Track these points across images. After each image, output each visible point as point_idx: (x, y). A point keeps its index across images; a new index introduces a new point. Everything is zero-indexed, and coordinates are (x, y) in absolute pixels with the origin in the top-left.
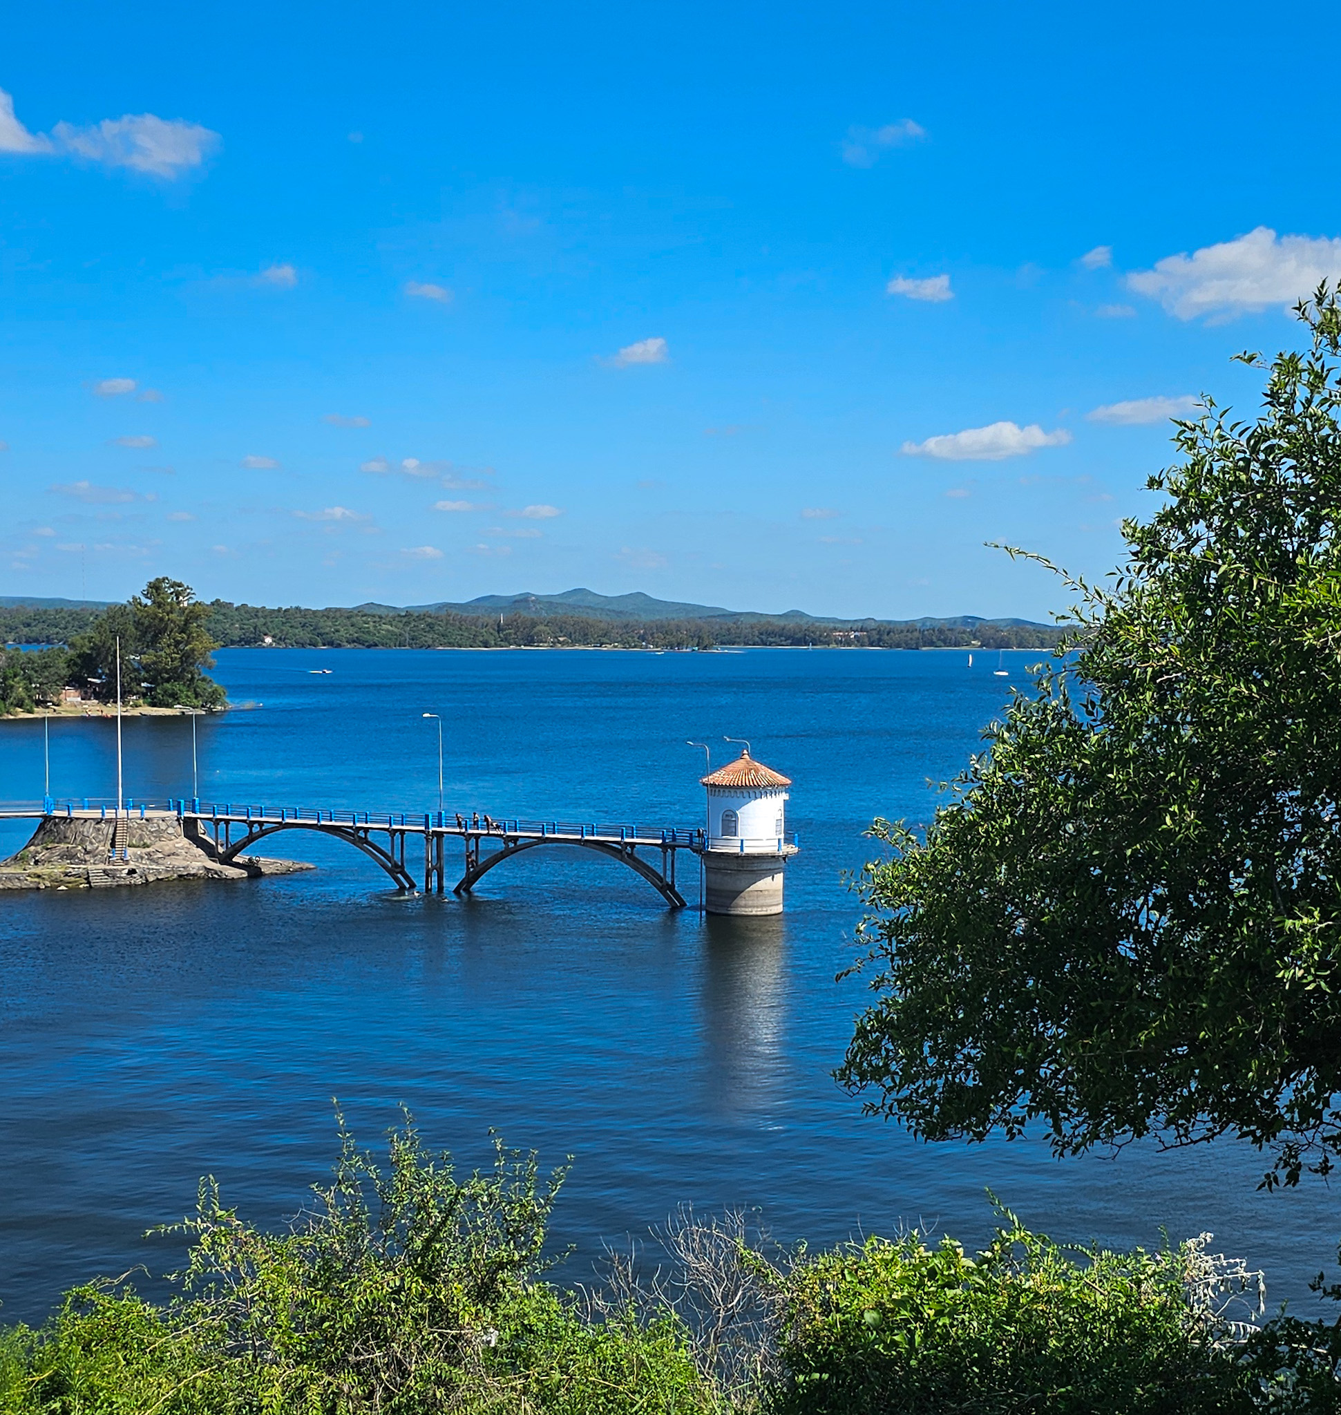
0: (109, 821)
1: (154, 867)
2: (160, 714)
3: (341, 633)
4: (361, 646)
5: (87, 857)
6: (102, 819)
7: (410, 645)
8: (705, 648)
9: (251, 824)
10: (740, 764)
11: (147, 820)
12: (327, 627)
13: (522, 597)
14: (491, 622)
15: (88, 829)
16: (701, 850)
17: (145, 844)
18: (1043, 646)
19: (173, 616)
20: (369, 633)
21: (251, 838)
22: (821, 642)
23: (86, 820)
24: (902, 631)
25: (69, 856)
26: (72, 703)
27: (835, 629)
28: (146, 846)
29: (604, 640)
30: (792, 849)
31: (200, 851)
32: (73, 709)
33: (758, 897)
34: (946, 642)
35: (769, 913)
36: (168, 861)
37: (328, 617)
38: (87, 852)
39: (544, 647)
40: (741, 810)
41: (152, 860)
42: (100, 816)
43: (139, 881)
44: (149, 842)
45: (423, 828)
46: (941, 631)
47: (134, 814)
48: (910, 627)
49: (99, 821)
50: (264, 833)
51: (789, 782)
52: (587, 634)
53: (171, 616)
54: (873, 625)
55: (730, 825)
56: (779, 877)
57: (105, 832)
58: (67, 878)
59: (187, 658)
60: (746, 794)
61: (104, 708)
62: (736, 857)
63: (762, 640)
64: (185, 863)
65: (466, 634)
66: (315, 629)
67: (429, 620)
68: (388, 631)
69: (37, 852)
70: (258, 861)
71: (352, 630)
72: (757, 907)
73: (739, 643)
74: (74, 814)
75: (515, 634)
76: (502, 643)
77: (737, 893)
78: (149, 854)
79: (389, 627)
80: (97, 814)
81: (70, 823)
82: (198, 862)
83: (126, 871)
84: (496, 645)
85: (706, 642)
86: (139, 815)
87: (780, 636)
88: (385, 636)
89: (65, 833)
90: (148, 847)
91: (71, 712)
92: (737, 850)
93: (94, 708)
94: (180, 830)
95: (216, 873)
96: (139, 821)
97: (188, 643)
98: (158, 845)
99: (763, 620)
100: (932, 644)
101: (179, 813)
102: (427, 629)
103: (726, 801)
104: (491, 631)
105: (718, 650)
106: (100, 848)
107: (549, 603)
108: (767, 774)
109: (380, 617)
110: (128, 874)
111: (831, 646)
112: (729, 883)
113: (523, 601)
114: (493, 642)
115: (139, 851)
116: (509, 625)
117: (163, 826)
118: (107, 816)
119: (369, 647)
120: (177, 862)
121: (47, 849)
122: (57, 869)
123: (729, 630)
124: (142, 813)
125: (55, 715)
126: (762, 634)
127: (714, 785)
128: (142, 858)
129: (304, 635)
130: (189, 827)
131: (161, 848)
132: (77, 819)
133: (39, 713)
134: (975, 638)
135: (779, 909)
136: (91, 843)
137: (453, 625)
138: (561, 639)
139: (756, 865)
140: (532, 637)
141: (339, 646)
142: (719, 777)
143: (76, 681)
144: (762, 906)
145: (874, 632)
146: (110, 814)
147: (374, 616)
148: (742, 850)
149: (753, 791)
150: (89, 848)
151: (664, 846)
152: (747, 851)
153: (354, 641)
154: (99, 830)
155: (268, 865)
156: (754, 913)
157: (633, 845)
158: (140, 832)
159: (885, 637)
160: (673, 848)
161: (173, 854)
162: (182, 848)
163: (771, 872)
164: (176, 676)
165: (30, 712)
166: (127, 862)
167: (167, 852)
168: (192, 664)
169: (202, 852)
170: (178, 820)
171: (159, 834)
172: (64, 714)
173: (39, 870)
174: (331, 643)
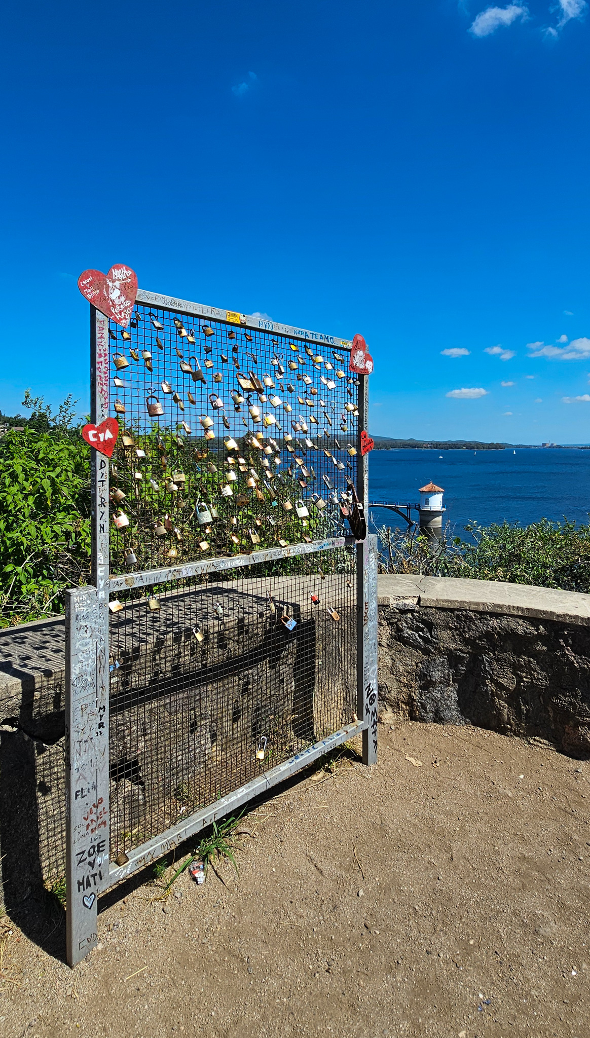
10: (430, 485)
16: (419, 509)
22: (420, 447)
27: (425, 444)
30: (444, 509)
33: (435, 523)
34: (456, 448)
35: (439, 527)
40: (430, 498)
46: (454, 444)
48: (445, 443)
51: (444, 490)
54: (434, 443)
55: (427, 502)
56: (441, 517)
60: (431, 494)
62: (429, 511)
72: (435, 525)
73: (397, 448)
77: (429, 521)
87: (409, 446)
92: (429, 509)
99: (403, 442)
100: (452, 448)
103: (425, 496)
105: (392, 450)
108: (437, 488)
111: (423, 449)
112: (427, 519)
123: (394, 444)
126: (403, 445)
127: (422, 491)
135: (441, 526)
139: (435, 514)
142: (424, 489)
144: (437, 525)
149: (434, 493)
151: (407, 508)
152: (432, 510)
156: (435, 527)
157: (398, 508)
160: (410, 509)
163: (439, 516)
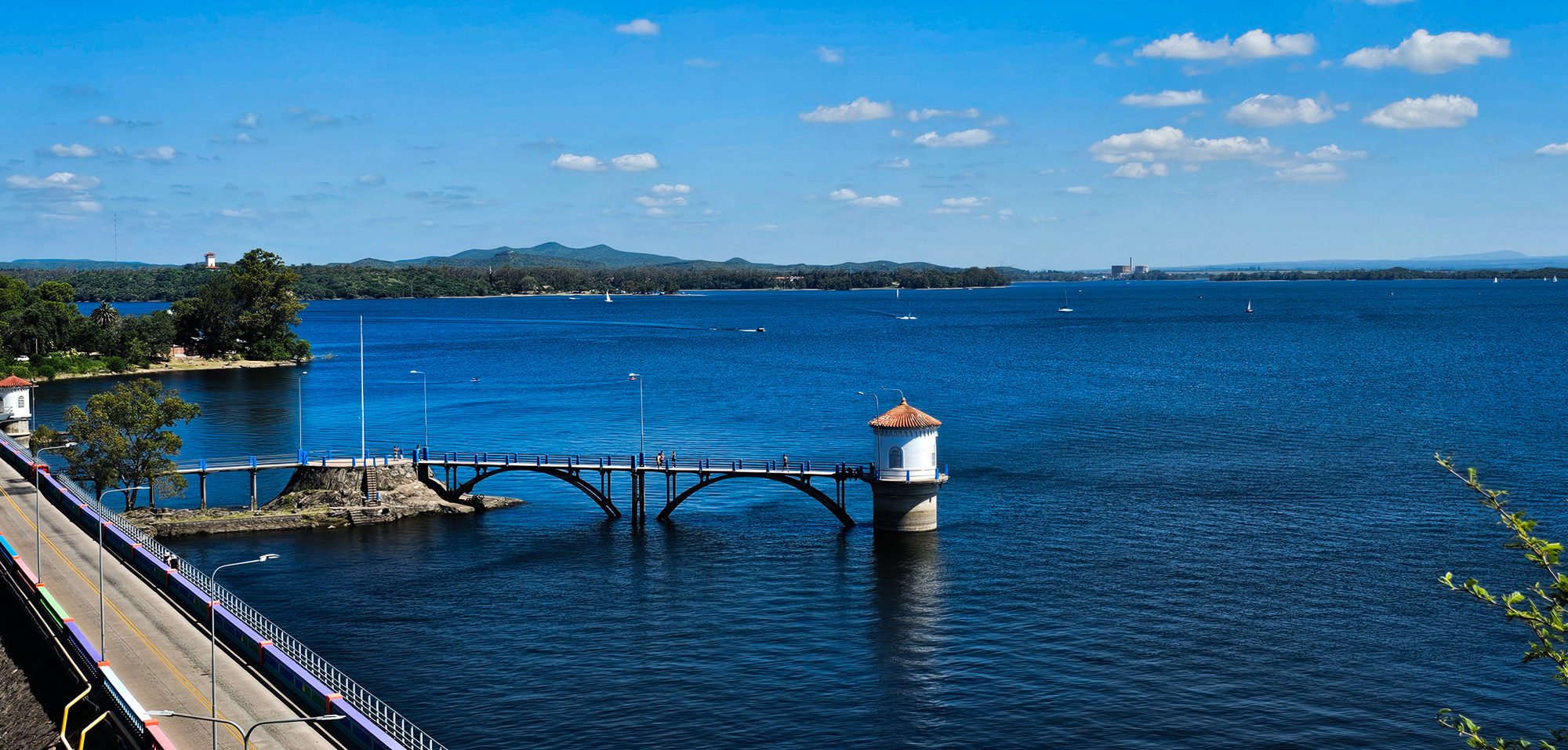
0: (359, 469)
1: (399, 506)
2: (258, 366)
3: (353, 287)
4: (371, 298)
5: (344, 500)
6: (353, 468)
7: (414, 295)
8: (671, 292)
9: (478, 468)
10: (900, 410)
11: (390, 467)
12: (340, 280)
13: (501, 251)
14: (484, 273)
15: (342, 477)
17: (389, 487)
18: (951, 285)
19: (267, 282)
20: (377, 285)
21: (478, 478)
22: (766, 285)
23: (339, 469)
24: (834, 275)
25: (328, 499)
26: (179, 359)
27: (777, 274)
28: (390, 489)
29: (582, 287)
30: (944, 477)
31: (432, 492)
32: (181, 364)
33: (920, 516)
34: (871, 284)
35: (928, 529)
36: (410, 501)
37: (340, 273)
38: (343, 495)
39: (531, 294)
40: (905, 446)
41: (397, 501)
42: (351, 465)
43: (391, 519)
44: (392, 485)
45: (630, 467)
46: (867, 274)
47: (380, 461)
48: (840, 272)
49: (349, 469)
50: (486, 475)
51: (940, 423)
52: (567, 283)
53: (264, 282)
54: (808, 271)
55: (896, 459)
56: (934, 499)
57: (356, 478)
58: (331, 519)
59: (279, 317)
60: (909, 434)
61: (207, 362)
62: (901, 484)
63: (716, 284)
64: (424, 503)
65: (463, 285)
66: (329, 284)
67: (430, 273)
68: (394, 283)
69: (299, 497)
70: (482, 499)
71: (363, 284)
72: (919, 525)
73: (696, 288)
74: (330, 463)
75: (506, 283)
76: (495, 292)
77: (903, 514)
78: (394, 496)
79: (395, 280)
80: (347, 463)
81: (325, 472)
82: (433, 501)
83: (381, 511)
84: (489, 294)
85: (671, 288)
86: (383, 463)
87: (731, 280)
88: (392, 288)
89: (321, 481)
90: (392, 489)
91: (180, 367)
92: (905, 479)
93: (198, 363)
94: (415, 475)
95: (451, 510)
96: (383, 469)
97: (279, 305)
98: (400, 488)
99: (713, 267)
100: (859, 285)
101: (415, 460)
102: (429, 281)
103: (888, 441)
104: (484, 281)
105: (682, 293)
106: (354, 492)
107: (525, 254)
108: (922, 416)
109: (387, 272)
110: (382, 513)
111: (775, 288)
112: (897, 506)
113: (503, 254)
114: (487, 291)
115: (385, 493)
116: (500, 276)
117: (402, 472)
118: (357, 465)
119: (378, 297)
120: (417, 501)
121: (308, 494)
122: (320, 511)
123: (687, 276)
124: (386, 462)
125: (167, 370)
126: (715, 279)
127: (882, 427)
128: (389, 499)
129: (321, 289)
130: (422, 473)
131: (403, 490)
132: (331, 468)
133: (154, 368)
134: (895, 280)
135: (934, 526)
136: (345, 487)
137: (451, 278)
138: (546, 287)
139: (919, 491)
140: (520, 286)
141: (351, 297)
142: (885, 420)
143: (183, 340)
144: (923, 524)
145: (810, 276)
146: (359, 463)
147: (381, 271)
148: (908, 479)
149: (913, 430)
150: (345, 492)
151: (836, 476)
152: (912, 479)
153: (365, 293)
154: (351, 476)
155: (490, 502)
156: (917, 530)
157: (810, 476)
158: (385, 477)
159: (821, 281)
160: (843, 477)
161: (413, 495)
162: (419, 489)
163: (929, 496)
164: (269, 332)
165: (147, 367)
166: (379, 504)
167: (407, 493)
168: (282, 322)
169: (435, 493)
170: (414, 466)
171: (399, 479)
172: (175, 369)
173: (305, 512)
174: (344, 295)
